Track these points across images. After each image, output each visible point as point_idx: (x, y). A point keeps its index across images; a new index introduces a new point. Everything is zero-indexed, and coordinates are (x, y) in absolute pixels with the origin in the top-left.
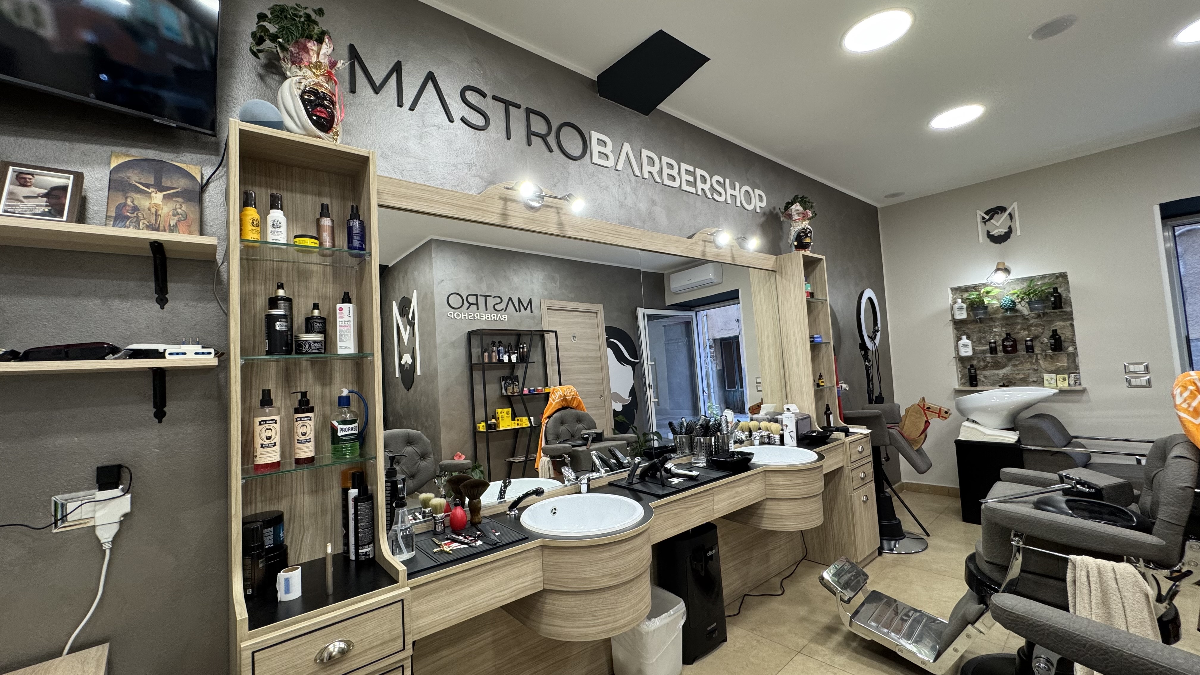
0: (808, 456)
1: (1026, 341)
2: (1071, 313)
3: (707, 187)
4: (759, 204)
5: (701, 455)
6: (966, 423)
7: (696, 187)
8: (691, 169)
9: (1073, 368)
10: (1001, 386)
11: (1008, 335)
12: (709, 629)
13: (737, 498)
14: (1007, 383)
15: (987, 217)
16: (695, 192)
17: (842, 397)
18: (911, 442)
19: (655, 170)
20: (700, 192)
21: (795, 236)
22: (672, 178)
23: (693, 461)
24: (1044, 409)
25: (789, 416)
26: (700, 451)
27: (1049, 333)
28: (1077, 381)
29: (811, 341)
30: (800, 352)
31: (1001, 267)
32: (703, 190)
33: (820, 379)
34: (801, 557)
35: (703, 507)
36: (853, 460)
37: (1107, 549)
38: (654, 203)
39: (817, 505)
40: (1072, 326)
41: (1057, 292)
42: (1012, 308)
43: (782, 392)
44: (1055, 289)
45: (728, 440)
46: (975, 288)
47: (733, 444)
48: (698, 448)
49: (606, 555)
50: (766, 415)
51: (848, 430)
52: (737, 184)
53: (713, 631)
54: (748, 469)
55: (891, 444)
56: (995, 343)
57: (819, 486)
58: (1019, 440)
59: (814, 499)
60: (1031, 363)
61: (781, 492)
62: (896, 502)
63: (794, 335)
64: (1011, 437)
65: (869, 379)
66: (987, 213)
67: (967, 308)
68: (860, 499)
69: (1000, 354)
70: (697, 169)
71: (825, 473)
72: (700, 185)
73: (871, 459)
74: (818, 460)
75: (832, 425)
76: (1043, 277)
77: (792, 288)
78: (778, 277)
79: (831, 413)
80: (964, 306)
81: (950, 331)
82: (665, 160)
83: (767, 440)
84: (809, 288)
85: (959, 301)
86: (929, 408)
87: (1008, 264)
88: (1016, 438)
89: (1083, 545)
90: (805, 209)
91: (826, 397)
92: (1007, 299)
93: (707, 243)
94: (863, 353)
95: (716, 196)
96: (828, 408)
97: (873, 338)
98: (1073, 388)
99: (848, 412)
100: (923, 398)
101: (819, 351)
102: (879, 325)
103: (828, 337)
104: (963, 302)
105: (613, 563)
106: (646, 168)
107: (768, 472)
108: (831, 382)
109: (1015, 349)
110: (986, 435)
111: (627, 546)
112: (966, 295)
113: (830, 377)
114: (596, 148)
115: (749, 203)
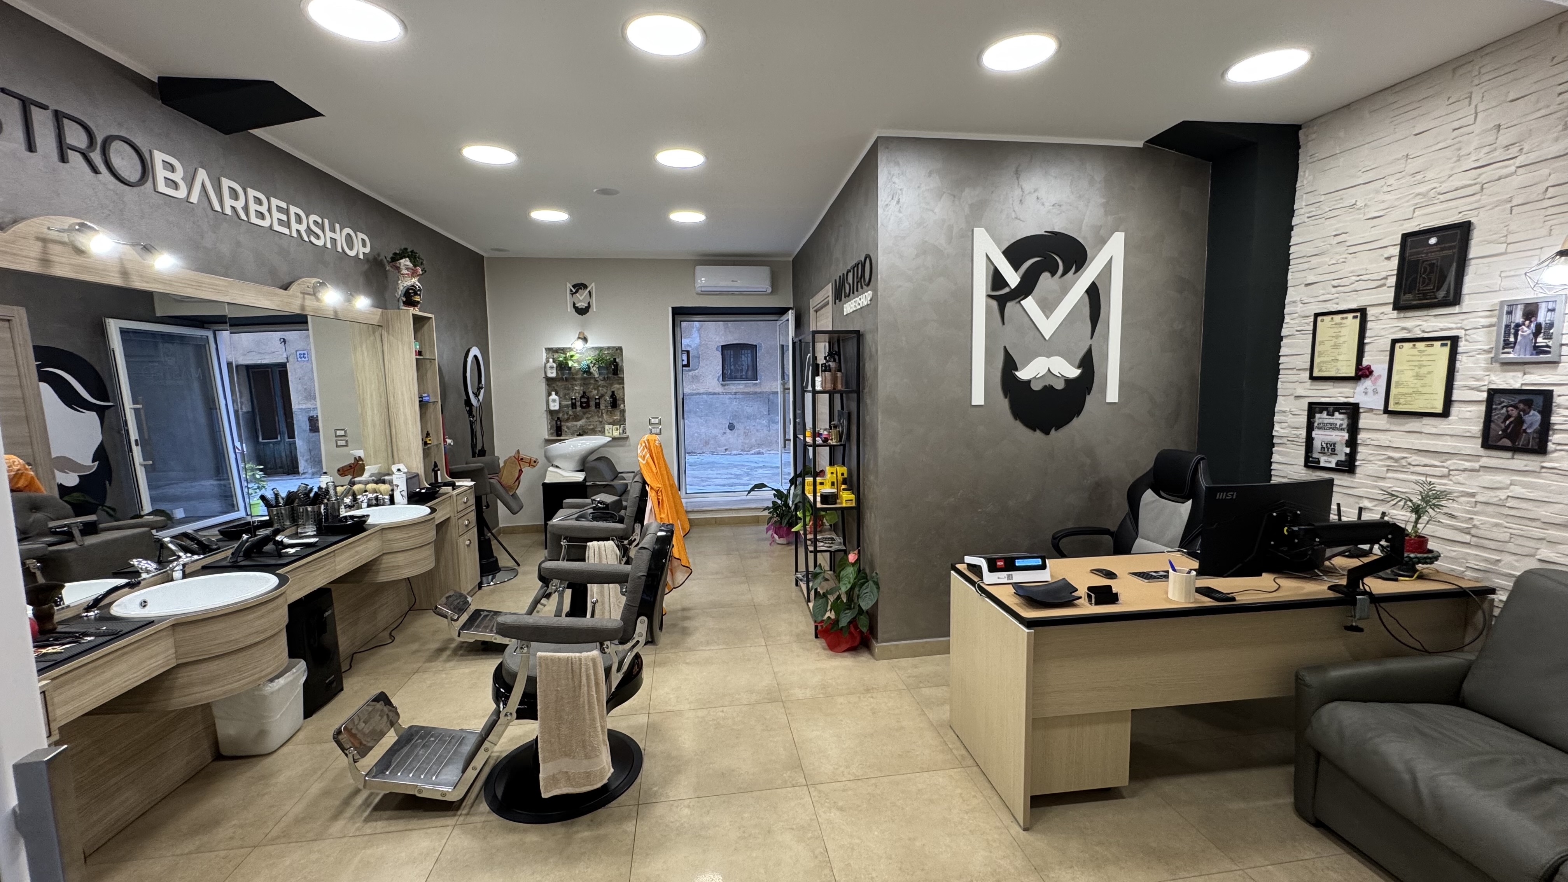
0: (421, 511)
1: (596, 399)
2: (623, 379)
3: (303, 228)
4: (362, 250)
5: (309, 525)
6: (551, 469)
7: (289, 227)
8: (284, 205)
9: (622, 422)
10: (578, 435)
11: (584, 393)
12: (327, 681)
13: (357, 557)
14: (582, 433)
15: (574, 291)
16: (288, 233)
17: (448, 452)
18: (507, 488)
19: (239, 205)
20: (295, 234)
21: (404, 292)
22: (261, 215)
23: (299, 531)
24: (604, 453)
25: (400, 476)
26: (307, 520)
27: (610, 393)
28: (624, 431)
29: (420, 401)
30: (408, 412)
31: (582, 336)
32: (298, 231)
33: (427, 437)
34: (407, 609)
35: (325, 569)
36: (459, 510)
37: (603, 536)
38: (238, 244)
39: (429, 552)
40: (623, 388)
41: (616, 362)
42: (587, 371)
43: (387, 451)
44: (615, 359)
45: (339, 506)
46: (563, 350)
47: (344, 510)
48: (304, 518)
49: (251, 616)
50: (371, 476)
51: (455, 483)
52: (337, 226)
53: (331, 683)
54: (364, 530)
55: (491, 493)
56: (575, 399)
57: (432, 534)
58: (585, 479)
59: (428, 547)
60: (599, 417)
61: (396, 546)
62: (494, 543)
63: (402, 394)
64: (580, 477)
65: (473, 434)
66: (574, 286)
67: (557, 367)
68: (464, 543)
69: (579, 409)
70: (291, 206)
71: (437, 523)
72: (294, 226)
73: (474, 507)
74: (431, 513)
75: (440, 481)
76: (609, 348)
77: (400, 346)
78: (385, 334)
79: (439, 470)
80: (555, 365)
81: (543, 387)
82: (252, 193)
83: (374, 502)
84: (418, 347)
85: (551, 360)
86: (522, 459)
87: (587, 334)
88: (583, 477)
89: (594, 536)
90: (415, 266)
91: (433, 454)
92: (584, 363)
93: (306, 296)
94: (468, 408)
95: (313, 239)
96: (436, 465)
97: (477, 395)
98: (622, 436)
99: (454, 467)
100: (518, 451)
101: (427, 409)
102: (483, 382)
103: (436, 396)
104: (554, 362)
105: (258, 623)
106: (228, 202)
107: (385, 529)
108: (438, 440)
109: (588, 406)
110: (564, 477)
111: (271, 606)
112: (556, 356)
113: (437, 435)
114: (161, 173)
115: (351, 249)
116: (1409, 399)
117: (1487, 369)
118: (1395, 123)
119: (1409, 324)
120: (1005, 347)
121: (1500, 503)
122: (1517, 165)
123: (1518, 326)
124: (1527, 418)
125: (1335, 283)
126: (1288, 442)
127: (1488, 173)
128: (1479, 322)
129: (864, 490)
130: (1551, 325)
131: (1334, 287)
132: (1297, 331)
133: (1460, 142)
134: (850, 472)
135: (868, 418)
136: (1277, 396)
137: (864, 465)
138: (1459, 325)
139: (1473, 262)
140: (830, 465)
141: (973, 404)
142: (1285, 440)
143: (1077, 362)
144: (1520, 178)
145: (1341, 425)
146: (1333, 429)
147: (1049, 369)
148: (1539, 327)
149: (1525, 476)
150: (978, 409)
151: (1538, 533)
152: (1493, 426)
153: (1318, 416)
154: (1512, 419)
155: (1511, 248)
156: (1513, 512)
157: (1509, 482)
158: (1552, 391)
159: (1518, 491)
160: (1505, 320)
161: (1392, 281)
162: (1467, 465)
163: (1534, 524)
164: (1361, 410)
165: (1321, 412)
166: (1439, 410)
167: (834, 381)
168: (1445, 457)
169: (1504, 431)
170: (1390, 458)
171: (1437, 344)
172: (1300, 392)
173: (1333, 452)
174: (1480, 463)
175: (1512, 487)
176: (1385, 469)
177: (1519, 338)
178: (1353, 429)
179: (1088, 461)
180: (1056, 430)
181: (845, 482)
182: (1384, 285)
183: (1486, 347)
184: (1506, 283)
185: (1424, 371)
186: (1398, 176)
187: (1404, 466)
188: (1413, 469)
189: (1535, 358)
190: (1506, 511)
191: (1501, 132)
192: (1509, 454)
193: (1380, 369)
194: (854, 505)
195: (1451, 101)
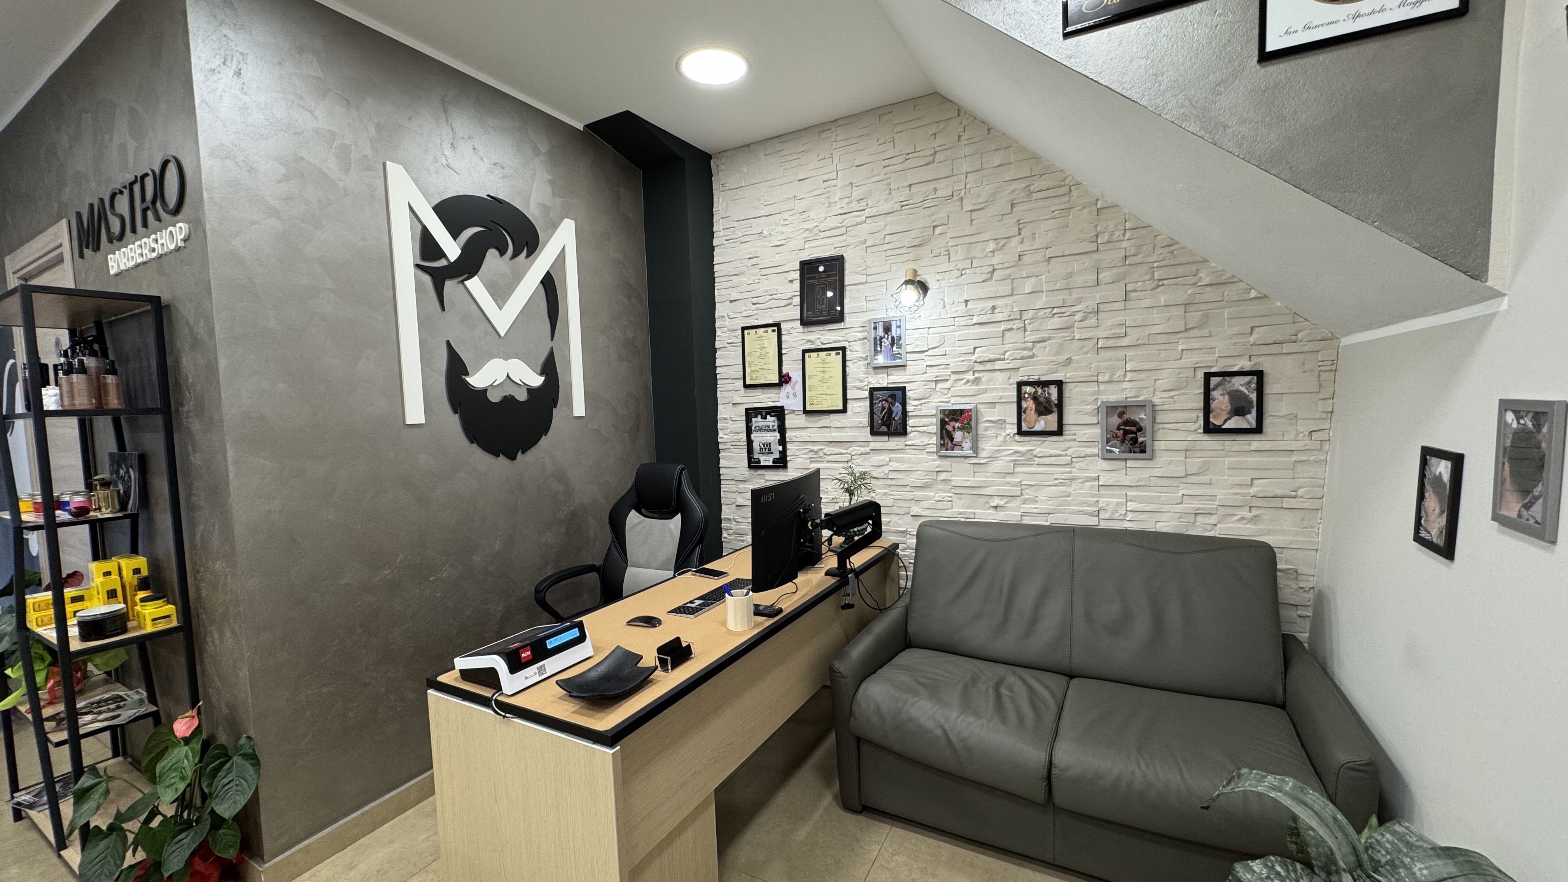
116: (819, 400)
117: (866, 373)
118: (784, 167)
119: (812, 337)
120: (448, 343)
121: (885, 477)
122: (866, 215)
123: (881, 338)
124: (893, 409)
125: (754, 300)
126: (732, 447)
127: (850, 220)
128: (857, 336)
129: (198, 590)
130: (900, 338)
131: (754, 304)
132: (728, 343)
133: (829, 192)
134: (154, 565)
135: (197, 459)
136: (717, 405)
137: (193, 546)
138: (845, 338)
139: (847, 287)
140: (96, 557)
141: (408, 422)
142: (728, 446)
143: (539, 369)
144: (868, 226)
145: (773, 426)
146: (767, 430)
147: (508, 376)
148: (893, 338)
149: (897, 453)
150: (415, 430)
151: (909, 496)
152: (875, 416)
153: (754, 420)
154: (885, 411)
155: (870, 279)
156: (894, 482)
157: (888, 459)
158: (905, 387)
159: (894, 465)
160: (873, 334)
161: (797, 300)
162: (862, 450)
163: (906, 489)
164: (786, 412)
165: (756, 417)
166: (841, 407)
167: (99, 391)
168: (847, 445)
169: (882, 420)
170: (812, 451)
171: (833, 353)
172: (737, 399)
173: (770, 452)
174: (870, 448)
175: (891, 463)
176: (809, 461)
177: (883, 347)
178: (782, 430)
179: (561, 488)
180: (523, 453)
181: (143, 584)
182: (790, 304)
183: (864, 355)
184: (870, 305)
185: (827, 375)
186: (790, 213)
187: (821, 457)
188: (828, 458)
189: (893, 363)
190: (889, 482)
191: (854, 188)
192: (886, 438)
193: (796, 376)
194: (174, 623)
195: (820, 158)
